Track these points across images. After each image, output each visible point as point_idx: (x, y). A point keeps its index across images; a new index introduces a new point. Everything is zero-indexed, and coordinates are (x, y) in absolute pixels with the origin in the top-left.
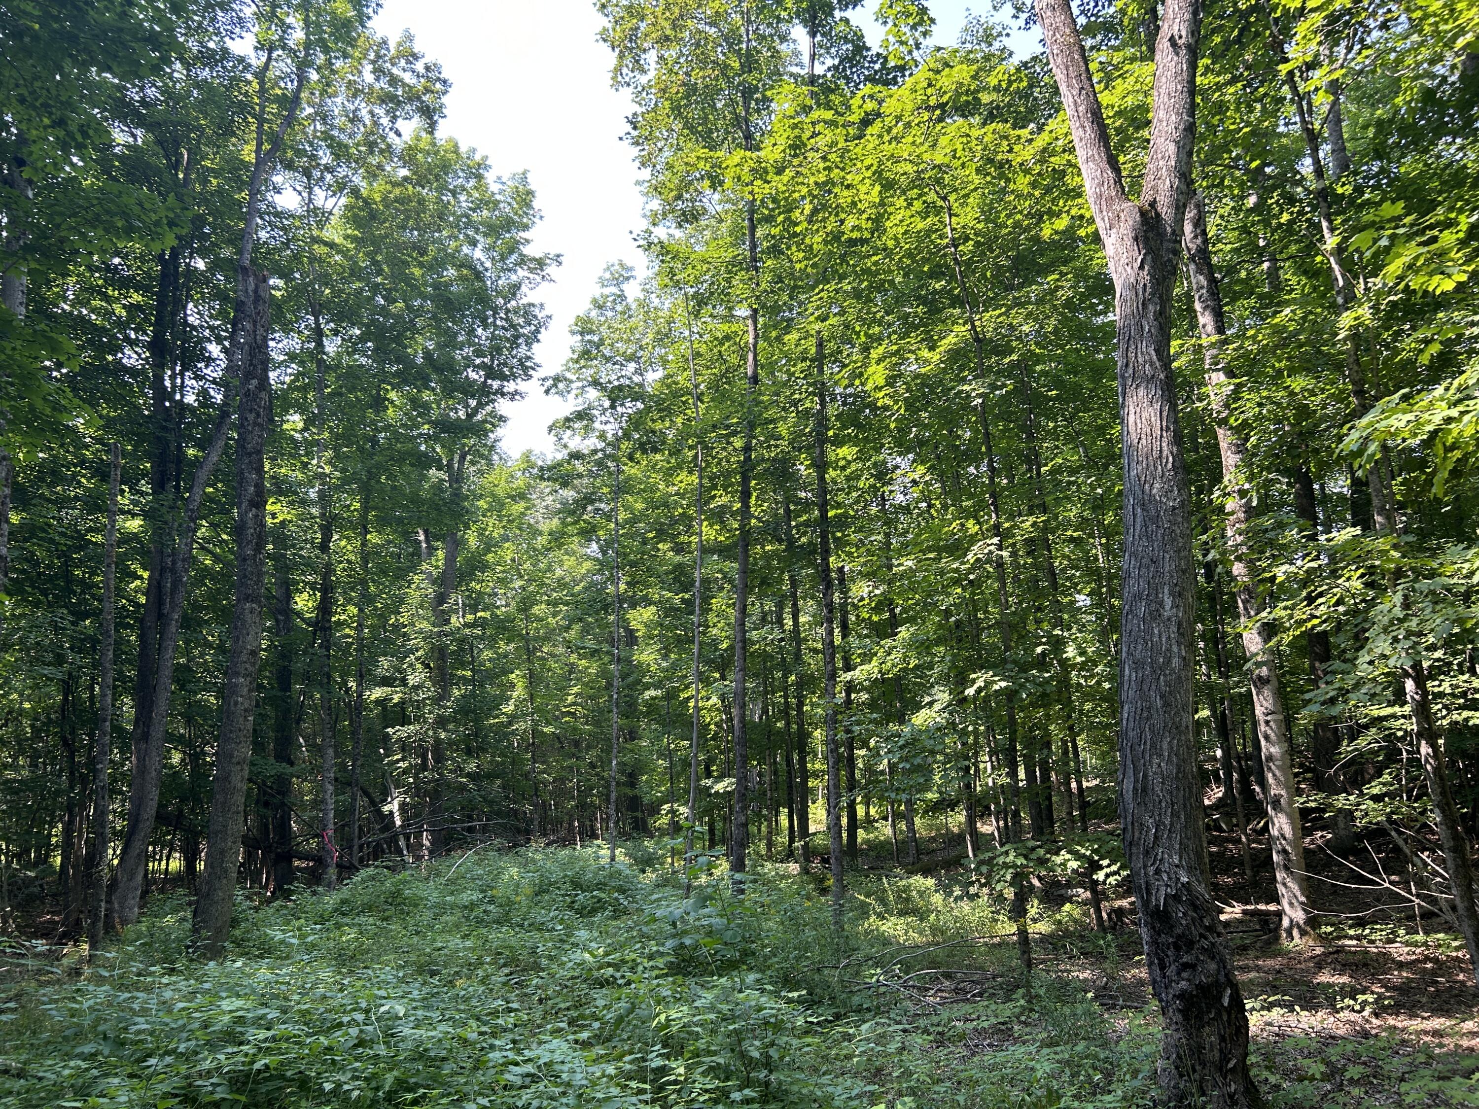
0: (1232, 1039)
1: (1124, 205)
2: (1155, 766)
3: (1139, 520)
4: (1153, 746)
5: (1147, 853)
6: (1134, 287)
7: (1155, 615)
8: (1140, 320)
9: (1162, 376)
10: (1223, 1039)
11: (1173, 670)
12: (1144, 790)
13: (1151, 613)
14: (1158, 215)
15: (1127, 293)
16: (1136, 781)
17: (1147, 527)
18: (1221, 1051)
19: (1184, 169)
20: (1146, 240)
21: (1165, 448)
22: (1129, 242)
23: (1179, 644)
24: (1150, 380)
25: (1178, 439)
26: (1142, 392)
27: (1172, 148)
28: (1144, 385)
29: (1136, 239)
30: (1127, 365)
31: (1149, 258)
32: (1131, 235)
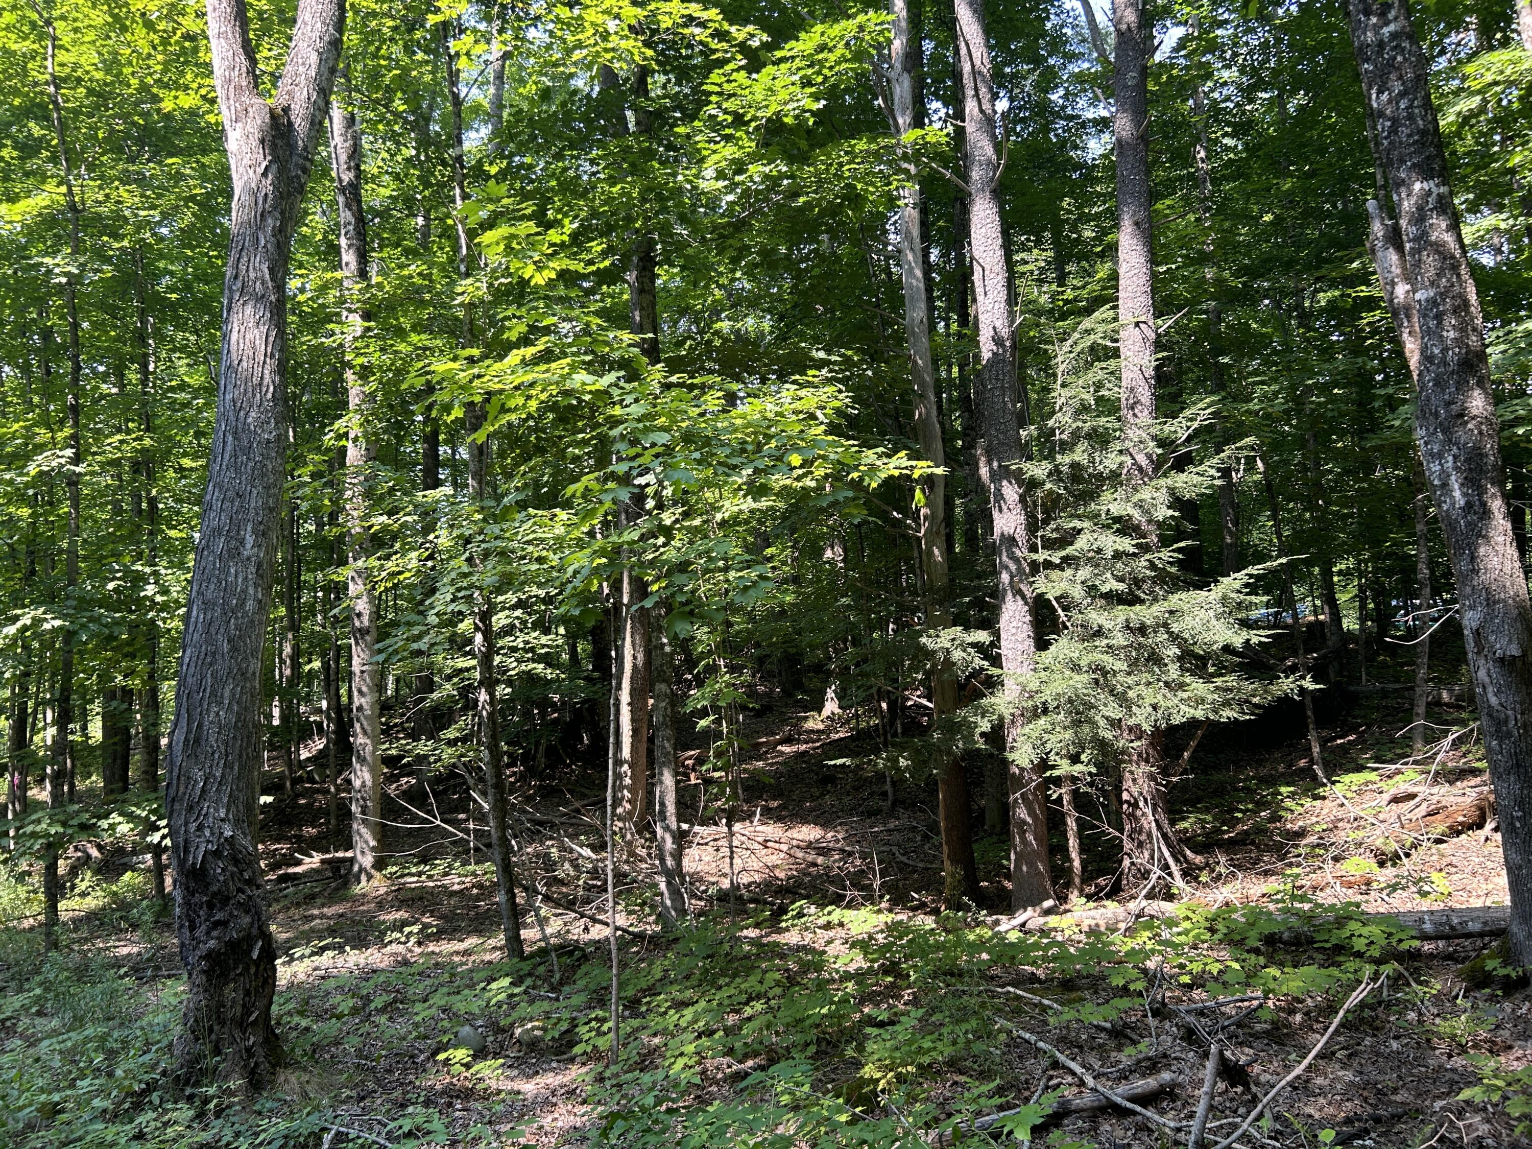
0: (257, 991)
1: (254, 100)
2: (212, 715)
3: (229, 448)
4: (213, 693)
5: (190, 808)
6: (254, 194)
7: (234, 553)
8: (256, 232)
9: (273, 298)
10: (247, 993)
11: (245, 613)
12: (197, 741)
13: (229, 550)
14: (290, 124)
15: (247, 199)
16: (189, 732)
17: (236, 458)
18: (244, 1006)
19: (324, 84)
20: (274, 148)
21: (267, 376)
22: (255, 143)
23: (256, 585)
24: (260, 299)
25: (282, 369)
26: (249, 310)
27: (314, 58)
28: (252, 303)
29: (262, 141)
30: (236, 277)
31: (274, 167)
32: (258, 135)
